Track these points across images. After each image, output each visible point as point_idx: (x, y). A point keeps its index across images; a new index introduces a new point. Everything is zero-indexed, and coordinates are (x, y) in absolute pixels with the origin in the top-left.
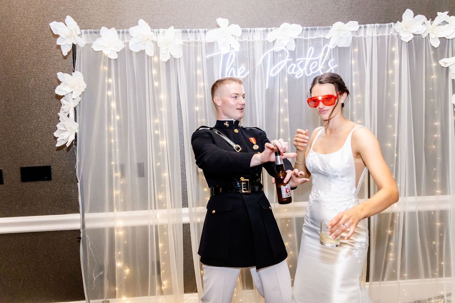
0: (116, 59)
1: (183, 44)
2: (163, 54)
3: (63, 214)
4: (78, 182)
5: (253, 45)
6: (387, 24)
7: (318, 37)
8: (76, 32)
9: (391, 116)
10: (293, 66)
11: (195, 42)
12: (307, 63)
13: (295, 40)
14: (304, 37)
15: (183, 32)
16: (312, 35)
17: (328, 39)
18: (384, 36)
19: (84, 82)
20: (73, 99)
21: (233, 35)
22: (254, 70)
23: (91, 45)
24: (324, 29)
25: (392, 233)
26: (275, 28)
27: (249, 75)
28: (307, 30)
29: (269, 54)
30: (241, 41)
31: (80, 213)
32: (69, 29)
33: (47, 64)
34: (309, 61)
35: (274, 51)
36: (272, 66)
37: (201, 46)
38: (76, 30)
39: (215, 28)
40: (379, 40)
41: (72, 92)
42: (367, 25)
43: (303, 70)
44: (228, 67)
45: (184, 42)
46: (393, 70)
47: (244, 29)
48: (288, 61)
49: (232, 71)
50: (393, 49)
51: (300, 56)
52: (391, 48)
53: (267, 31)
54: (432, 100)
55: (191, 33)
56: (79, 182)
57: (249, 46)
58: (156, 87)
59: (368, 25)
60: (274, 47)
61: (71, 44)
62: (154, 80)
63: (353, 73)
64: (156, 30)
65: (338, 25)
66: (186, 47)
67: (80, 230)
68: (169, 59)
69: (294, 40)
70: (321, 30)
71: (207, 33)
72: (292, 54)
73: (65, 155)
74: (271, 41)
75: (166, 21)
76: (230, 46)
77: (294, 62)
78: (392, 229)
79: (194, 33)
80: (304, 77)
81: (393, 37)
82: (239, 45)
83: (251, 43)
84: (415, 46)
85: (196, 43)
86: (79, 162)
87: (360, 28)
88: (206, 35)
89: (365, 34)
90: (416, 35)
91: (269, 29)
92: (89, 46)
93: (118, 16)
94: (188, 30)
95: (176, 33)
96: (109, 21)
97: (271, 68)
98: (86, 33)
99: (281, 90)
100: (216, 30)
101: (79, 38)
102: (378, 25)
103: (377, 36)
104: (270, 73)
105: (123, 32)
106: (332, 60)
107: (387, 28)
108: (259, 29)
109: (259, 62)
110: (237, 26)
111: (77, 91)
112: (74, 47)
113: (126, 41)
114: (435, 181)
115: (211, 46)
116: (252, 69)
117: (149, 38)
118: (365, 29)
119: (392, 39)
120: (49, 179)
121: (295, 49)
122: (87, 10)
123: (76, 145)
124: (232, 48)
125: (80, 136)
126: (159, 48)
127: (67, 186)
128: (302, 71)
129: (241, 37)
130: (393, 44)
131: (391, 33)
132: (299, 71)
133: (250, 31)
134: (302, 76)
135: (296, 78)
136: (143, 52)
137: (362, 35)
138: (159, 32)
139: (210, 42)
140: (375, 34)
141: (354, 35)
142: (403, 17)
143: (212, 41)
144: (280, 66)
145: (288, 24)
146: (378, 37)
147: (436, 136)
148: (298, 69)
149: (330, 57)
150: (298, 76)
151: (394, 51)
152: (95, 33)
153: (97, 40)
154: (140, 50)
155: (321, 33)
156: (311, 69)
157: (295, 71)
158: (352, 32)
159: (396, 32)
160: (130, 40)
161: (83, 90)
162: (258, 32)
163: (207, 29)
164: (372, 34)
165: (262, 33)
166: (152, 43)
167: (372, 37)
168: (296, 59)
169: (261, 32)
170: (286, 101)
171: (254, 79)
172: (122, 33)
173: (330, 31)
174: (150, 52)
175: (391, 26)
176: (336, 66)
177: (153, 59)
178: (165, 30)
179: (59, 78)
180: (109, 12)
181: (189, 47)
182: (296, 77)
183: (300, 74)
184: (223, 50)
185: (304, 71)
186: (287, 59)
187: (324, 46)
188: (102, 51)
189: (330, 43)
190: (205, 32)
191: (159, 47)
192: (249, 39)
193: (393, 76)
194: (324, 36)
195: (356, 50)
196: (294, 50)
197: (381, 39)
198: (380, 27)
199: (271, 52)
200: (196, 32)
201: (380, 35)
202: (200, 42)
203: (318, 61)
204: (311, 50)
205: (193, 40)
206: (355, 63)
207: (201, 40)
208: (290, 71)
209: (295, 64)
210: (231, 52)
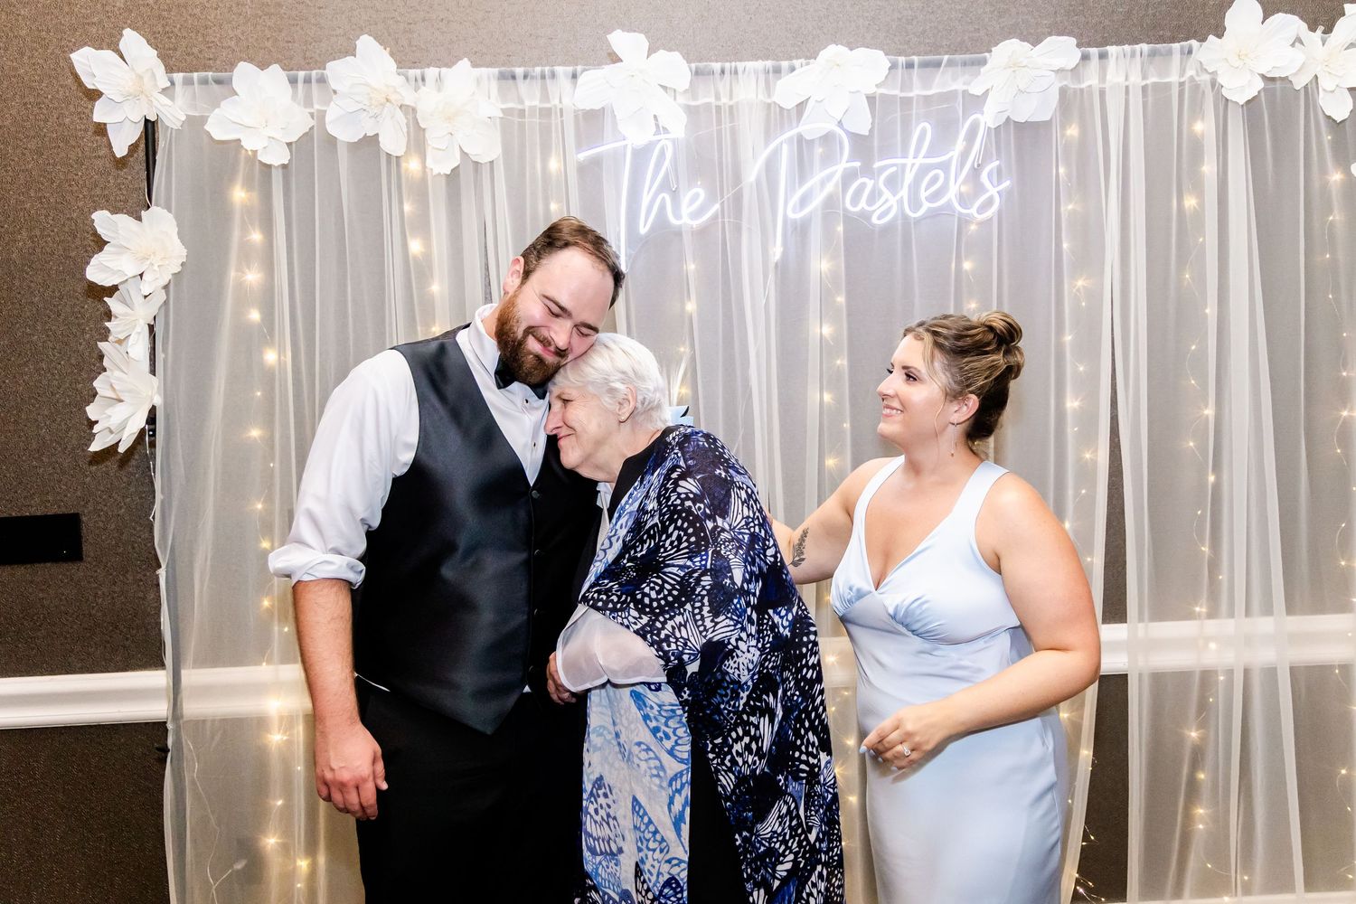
0: (284, 167)
1: (501, 115)
2: (440, 150)
3: (117, 671)
4: (160, 567)
5: (732, 120)
6: (1176, 46)
7: (945, 91)
8: (155, 79)
9: (1193, 347)
10: (863, 186)
11: (540, 109)
12: (909, 177)
13: (871, 99)
14: (902, 90)
15: (502, 77)
16: (926, 83)
17: (978, 96)
18: (1167, 86)
19: (177, 241)
20: (146, 297)
21: (665, 88)
22: (738, 198)
23: (203, 120)
24: (965, 64)
25: (1203, 739)
26: (803, 60)
27: (720, 216)
28: (910, 66)
29: (785, 147)
30: (693, 103)
31: (165, 669)
32: (133, 69)
33: (70, 186)
34: (916, 167)
35: (800, 139)
36: (797, 185)
37: (562, 122)
38: (153, 75)
39: (607, 64)
40: (1150, 99)
41: (141, 275)
42: (1108, 48)
43: (898, 197)
44: (650, 189)
45: (505, 110)
46: (1200, 195)
47: (701, 65)
48: (845, 169)
49: (663, 198)
50: (1199, 127)
51: (886, 151)
52: (1190, 125)
53: (777, 71)
54: (1330, 296)
55: (528, 80)
56: (164, 566)
57: (719, 122)
58: (415, 258)
59: (1112, 50)
60: (802, 122)
61: (138, 118)
62: (408, 234)
63: (1062, 209)
64: (413, 73)
65: (1009, 50)
66: (512, 126)
67: (165, 723)
68: (458, 166)
69: (865, 98)
70: (957, 66)
71: (581, 80)
72: (861, 145)
73: (125, 479)
74: (789, 104)
75: (451, 42)
76: (653, 122)
77: (867, 170)
78: (1202, 725)
79: (539, 81)
80: (900, 222)
81: (1196, 87)
82: (684, 118)
83: (725, 112)
84: (1271, 116)
85: (546, 113)
86: (162, 502)
87: (1085, 57)
88: (575, 87)
89: (1103, 78)
90: (1273, 79)
91: (785, 64)
92: (196, 124)
93: (298, 28)
94: (519, 71)
95: (478, 81)
96: (268, 44)
97: (790, 190)
98: (188, 82)
99: (821, 265)
100: (608, 69)
101: (164, 100)
102: (1145, 47)
103: (1144, 83)
104: (789, 209)
105: (308, 81)
106: (994, 163)
107: (1176, 57)
108: (751, 65)
109: (752, 172)
110: (676, 56)
111: (155, 270)
112: (150, 128)
113: (317, 107)
114: (1343, 563)
115: (593, 122)
116: (729, 194)
117: (393, 97)
118: (1104, 61)
119: (1193, 95)
120: (76, 555)
121: (871, 131)
122: (197, 11)
123: (153, 445)
124: (660, 129)
125: (167, 417)
126: (424, 130)
127: (131, 578)
128: (893, 201)
129: (692, 91)
130: (1197, 111)
131: (1190, 72)
132: (885, 203)
133: (723, 72)
134: (895, 218)
135: (874, 226)
136: (371, 142)
137: (1091, 80)
138: (423, 79)
139: (592, 110)
140: (1136, 80)
141: (1065, 83)
142: (1227, 23)
143: (597, 107)
144: (823, 183)
145: (842, 49)
146: (1144, 89)
147: (1345, 413)
148: (881, 194)
149: (986, 157)
150: (879, 218)
151: (1203, 135)
152: (218, 82)
153: (223, 104)
154: (361, 136)
155: (954, 79)
156: (923, 194)
157: (871, 201)
158: (1057, 72)
159: (1206, 70)
160: (329, 105)
161: (178, 269)
162: (749, 73)
163: (579, 68)
164: (1126, 79)
165: (762, 77)
166: (400, 115)
167: (1127, 87)
168: (873, 163)
169: (756, 72)
170: (841, 299)
171: (738, 229)
172: (305, 82)
173: (983, 70)
174: (393, 142)
175: (1190, 52)
176: (1006, 184)
177: (404, 165)
178: (444, 70)
179: (99, 230)
180: (270, 15)
181: (522, 126)
182: (874, 220)
183: (888, 210)
184: (635, 135)
185: (901, 202)
186: (844, 164)
187: (965, 119)
188: (239, 140)
189: (985, 109)
190: (574, 76)
191: (422, 126)
192: (718, 97)
193: (1199, 215)
194: (965, 88)
195: (1073, 131)
196: (867, 134)
197: (1156, 96)
198: (1153, 54)
199: (790, 140)
200: (543, 77)
201: (1152, 80)
202: (558, 111)
203: (945, 167)
204: (923, 133)
205: (536, 103)
206: (1069, 175)
207: (561, 102)
208: (855, 201)
209: (871, 179)
210: (659, 141)
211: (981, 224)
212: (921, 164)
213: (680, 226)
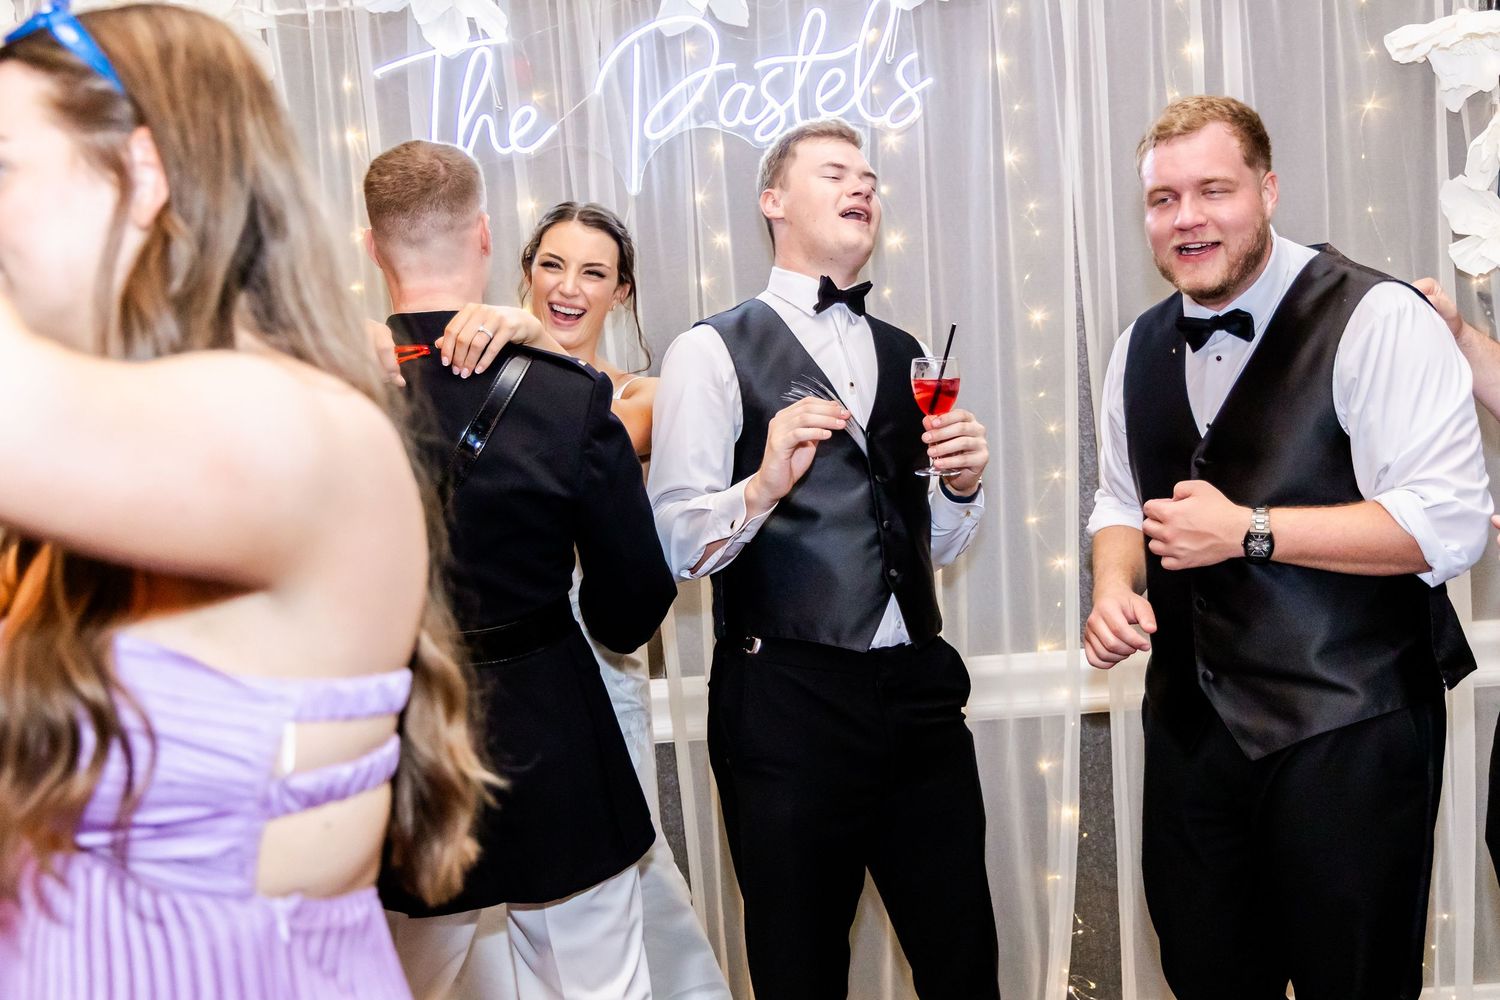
1: (275, 26)
10: (741, 94)
11: (326, 13)
12: (799, 80)
22: (581, 115)
27: (559, 140)
29: (637, 48)
34: (808, 67)
35: (659, 35)
36: (657, 91)
37: (354, 28)
43: (787, 105)
44: (467, 110)
45: (280, 19)
46: (1185, 83)
48: (718, 73)
49: (485, 122)
51: (774, 47)
57: (554, 19)
60: (659, 16)
66: (292, 37)
72: (739, 41)
76: (468, 25)
77: (748, 74)
82: (505, 19)
85: (335, 17)
99: (695, 196)
104: (646, 127)
106: (914, 56)
109: (596, 84)
115: (394, 27)
116: (569, 111)
121: (752, 21)
124: (477, 33)
128: (780, 111)
132: (770, 112)
135: (758, 144)
139: (390, 12)
143: (397, 8)
144: (689, 92)
148: (766, 102)
149: (901, 49)
150: (763, 135)
156: (820, 101)
157: (752, 112)
168: (754, 63)
170: (724, 240)
171: (583, 153)
176: (929, 81)
181: (305, 36)
182: (758, 137)
183: (776, 122)
184: (445, 43)
185: (790, 112)
186: (714, 67)
195: (1013, 10)
196: (746, 25)
199: (646, 38)
202: (350, 15)
203: (846, 63)
204: (816, 21)
205: (322, 7)
206: (1009, 68)
207: (351, 3)
208: (731, 114)
209: (750, 84)
210: (476, 48)
211: (900, 133)
212: (814, 62)
213: (511, 155)
